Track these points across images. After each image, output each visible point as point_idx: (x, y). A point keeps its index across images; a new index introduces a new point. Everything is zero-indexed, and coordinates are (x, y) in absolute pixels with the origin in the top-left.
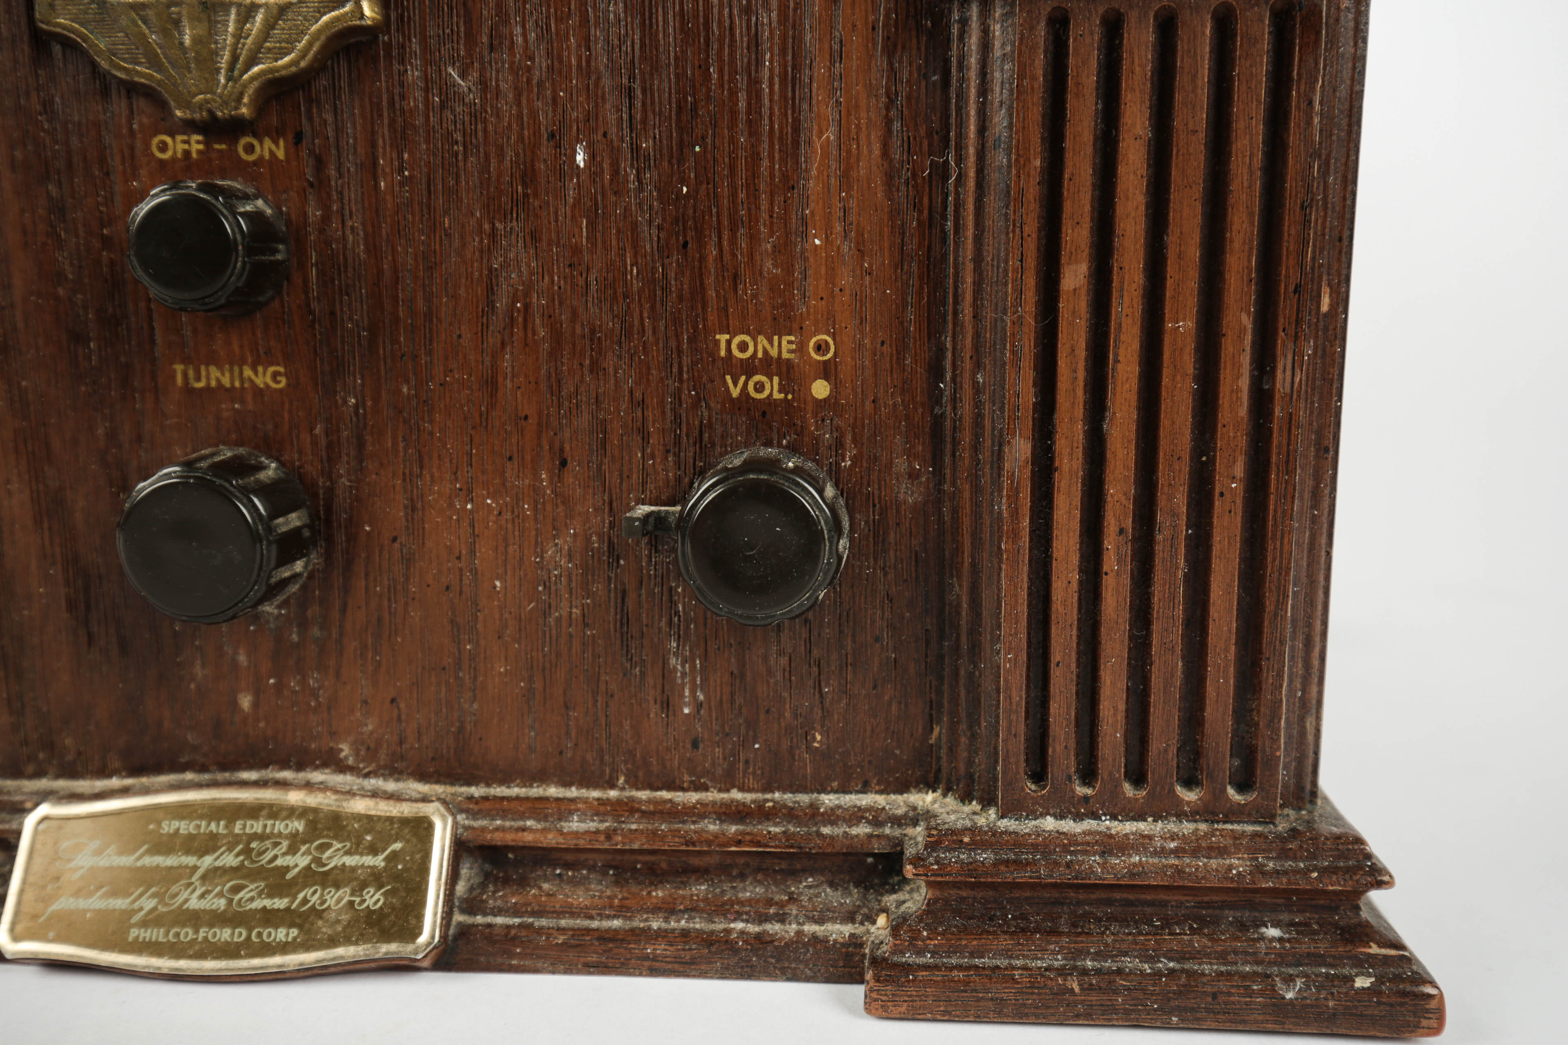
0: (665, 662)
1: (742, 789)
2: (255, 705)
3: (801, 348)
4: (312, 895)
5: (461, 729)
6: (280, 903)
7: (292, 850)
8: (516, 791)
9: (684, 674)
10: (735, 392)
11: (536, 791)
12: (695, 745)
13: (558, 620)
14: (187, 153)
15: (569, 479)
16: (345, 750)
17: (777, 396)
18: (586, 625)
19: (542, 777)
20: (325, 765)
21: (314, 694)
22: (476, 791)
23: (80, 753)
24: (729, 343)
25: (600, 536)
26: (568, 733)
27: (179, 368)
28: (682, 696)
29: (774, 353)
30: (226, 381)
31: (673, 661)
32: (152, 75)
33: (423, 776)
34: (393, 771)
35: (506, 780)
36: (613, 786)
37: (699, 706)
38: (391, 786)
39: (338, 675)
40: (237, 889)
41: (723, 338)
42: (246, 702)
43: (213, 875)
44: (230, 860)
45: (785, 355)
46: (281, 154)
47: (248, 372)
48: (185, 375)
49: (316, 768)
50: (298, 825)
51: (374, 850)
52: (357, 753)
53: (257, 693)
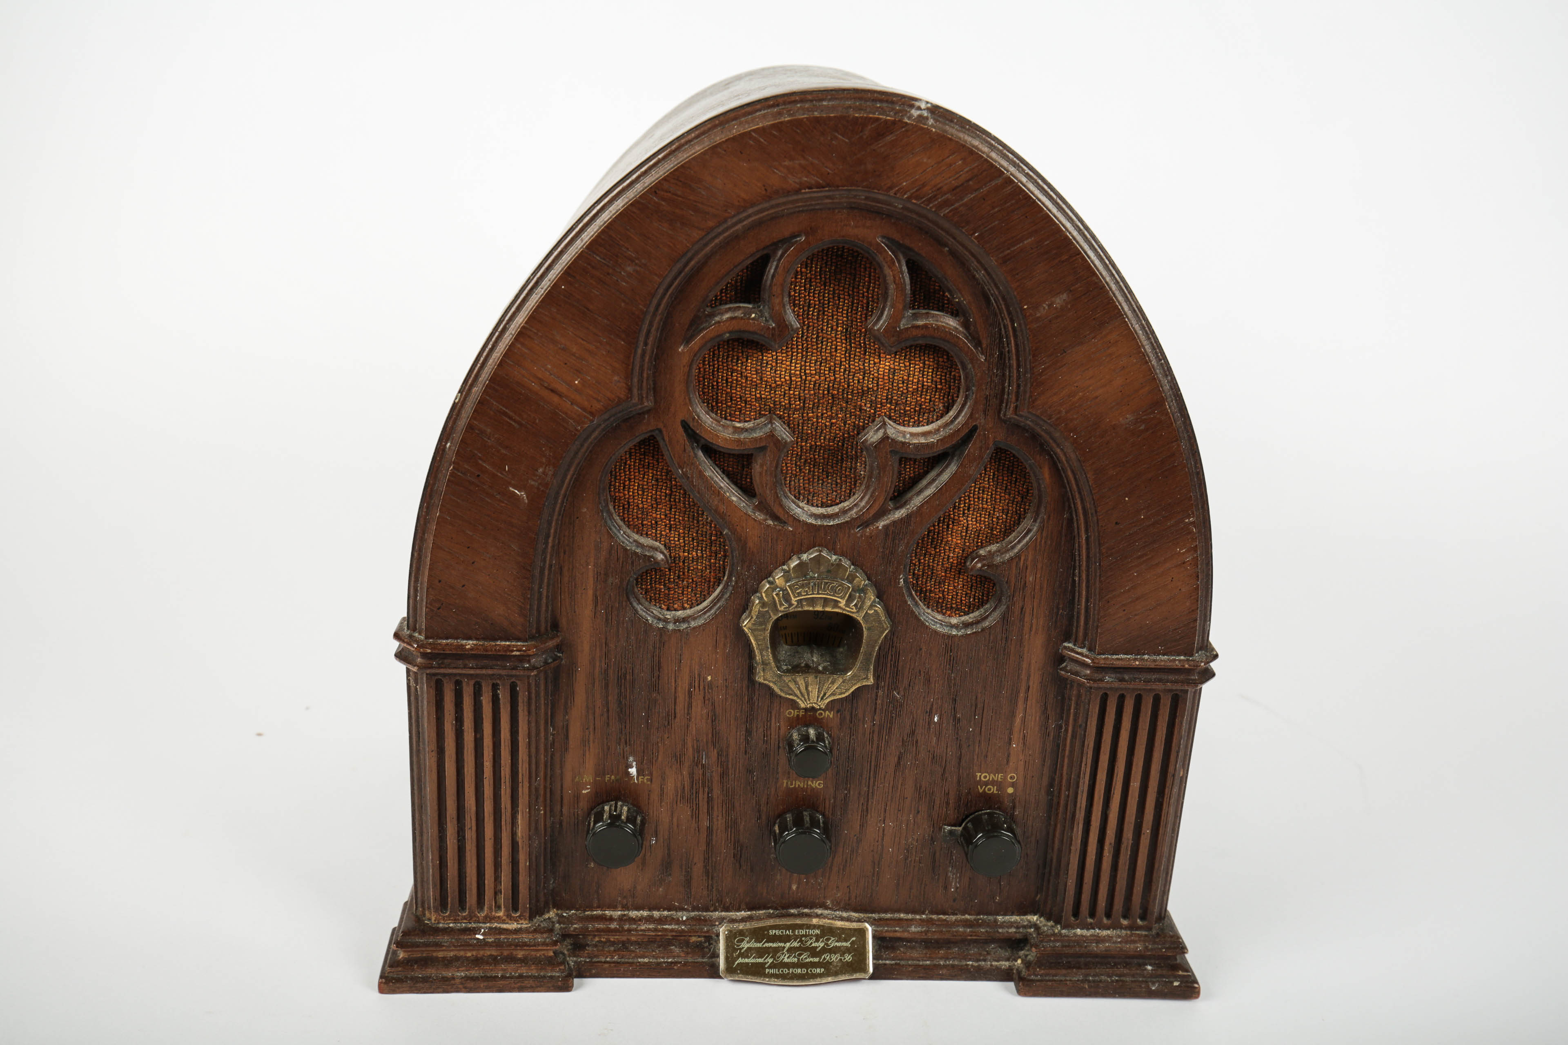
0: (947, 875)
1: (969, 914)
2: (798, 888)
3: (1005, 778)
4: (827, 957)
5: (871, 896)
6: (816, 960)
7: (817, 941)
8: (889, 916)
9: (953, 878)
10: (981, 791)
11: (896, 915)
12: (954, 900)
13: (911, 861)
14: (798, 715)
15: (919, 816)
16: (829, 902)
17: (995, 792)
18: (920, 863)
19: (899, 911)
20: (820, 907)
21: (820, 884)
22: (875, 916)
23: (731, 903)
24: (980, 776)
25: (929, 835)
26: (910, 897)
27: (785, 781)
28: (951, 885)
29: (996, 779)
30: (802, 785)
31: (950, 874)
33: (855, 910)
34: (845, 909)
35: (886, 912)
36: (923, 914)
37: (957, 888)
38: (845, 914)
39: (829, 878)
40: (800, 955)
41: (979, 774)
42: (794, 887)
43: (790, 950)
44: (796, 944)
45: (999, 780)
46: (831, 716)
47: (810, 783)
48: (787, 783)
49: (817, 908)
50: (818, 932)
51: (846, 941)
52: (832, 902)
53: (799, 884)
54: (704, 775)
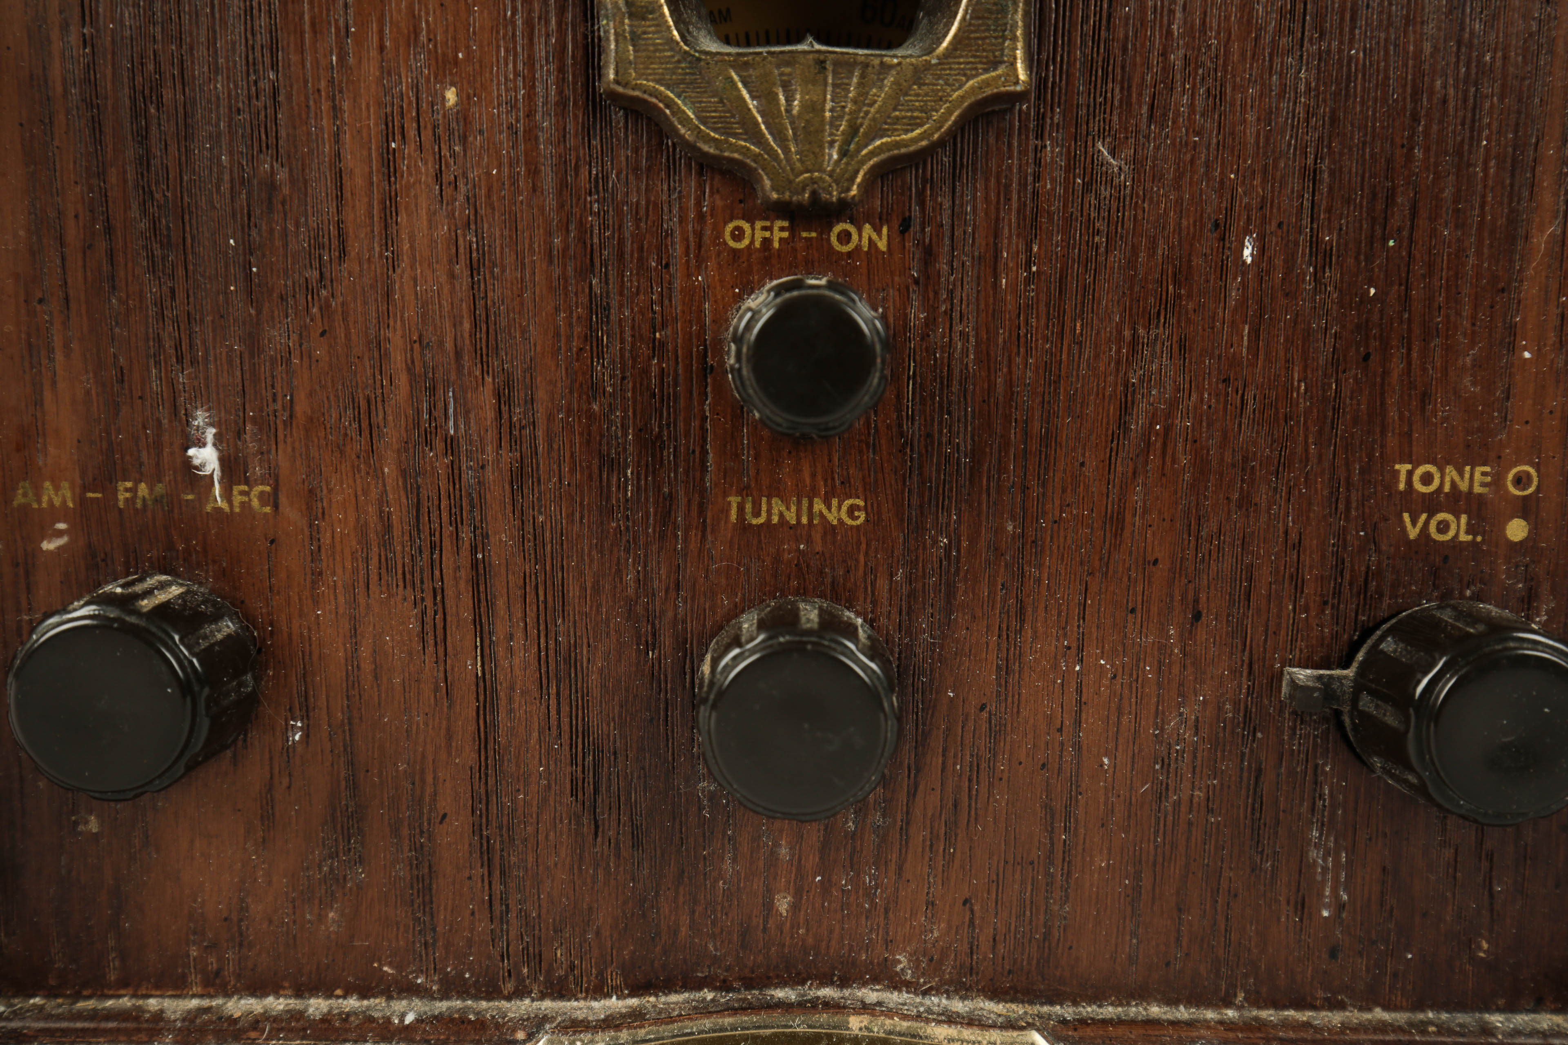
0: (1303, 855)
1: (1386, 1008)
2: (795, 908)
3: (1497, 481)
5: (1047, 936)
8: (1109, 1011)
9: (1325, 869)
10: (1413, 533)
11: (1135, 1011)
12: (1333, 953)
13: (1177, 804)
14: (767, 242)
15: (1202, 634)
16: (903, 962)
17: (1464, 537)
18: (1210, 811)
19: (1143, 994)
20: (875, 980)
21: (869, 894)
22: (1067, 1011)
23: (572, 967)
24: (1410, 473)
25: (1236, 703)
26: (1178, 940)
27: (734, 500)
28: (1321, 895)
29: (1464, 486)
30: (791, 517)
31: (1313, 854)
32: (748, 149)
33: (995, 994)
34: (963, 990)
35: (1097, 998)
36: (1228, 1004)
37: (1341, 907)
38: (958, 1006)
39: (900, 869)
41: (1403, 468)
42: (783, 905)
45: (1477, 489)
46: (882, 245)
47: (819, 506)
48: (741, 508)
49: (865, 984)
52: (916, 965)
53: (798, 894)
54: (454, 475)
